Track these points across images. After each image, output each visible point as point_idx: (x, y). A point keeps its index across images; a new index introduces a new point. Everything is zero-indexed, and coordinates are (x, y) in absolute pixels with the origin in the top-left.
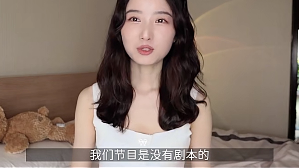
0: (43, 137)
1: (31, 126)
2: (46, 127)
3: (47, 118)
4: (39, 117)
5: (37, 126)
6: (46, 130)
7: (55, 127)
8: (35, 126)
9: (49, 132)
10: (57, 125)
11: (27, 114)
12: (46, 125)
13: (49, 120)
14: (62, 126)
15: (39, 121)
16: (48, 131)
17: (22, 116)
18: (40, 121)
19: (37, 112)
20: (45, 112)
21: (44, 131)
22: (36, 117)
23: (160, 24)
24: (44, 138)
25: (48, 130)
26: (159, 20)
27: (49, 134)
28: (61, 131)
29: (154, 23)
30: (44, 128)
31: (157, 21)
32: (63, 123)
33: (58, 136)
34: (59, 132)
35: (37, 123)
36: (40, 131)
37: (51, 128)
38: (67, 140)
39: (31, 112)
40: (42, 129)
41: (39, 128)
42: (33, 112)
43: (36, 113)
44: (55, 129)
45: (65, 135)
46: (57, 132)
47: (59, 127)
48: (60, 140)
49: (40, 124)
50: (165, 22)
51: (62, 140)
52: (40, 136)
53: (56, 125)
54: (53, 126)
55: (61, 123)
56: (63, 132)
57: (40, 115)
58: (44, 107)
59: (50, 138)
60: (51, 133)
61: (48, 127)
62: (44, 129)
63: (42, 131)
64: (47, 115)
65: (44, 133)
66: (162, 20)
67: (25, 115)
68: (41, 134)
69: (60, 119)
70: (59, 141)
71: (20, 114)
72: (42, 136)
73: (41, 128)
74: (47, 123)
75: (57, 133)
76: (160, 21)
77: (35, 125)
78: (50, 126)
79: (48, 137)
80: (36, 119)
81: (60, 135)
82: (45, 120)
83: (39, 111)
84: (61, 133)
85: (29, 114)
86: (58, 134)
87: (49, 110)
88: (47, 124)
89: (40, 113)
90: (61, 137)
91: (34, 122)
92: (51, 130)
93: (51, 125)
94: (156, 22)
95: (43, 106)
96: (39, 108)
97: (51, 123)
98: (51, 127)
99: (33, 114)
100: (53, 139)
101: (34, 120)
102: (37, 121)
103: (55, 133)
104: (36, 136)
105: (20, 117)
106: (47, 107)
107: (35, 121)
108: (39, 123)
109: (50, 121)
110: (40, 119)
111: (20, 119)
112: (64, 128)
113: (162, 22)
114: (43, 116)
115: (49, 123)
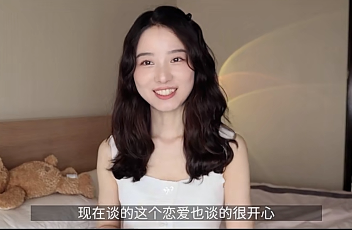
0: (51, 190)
1: (36, 177)
2: (54, 178)
3: (56, 168)
4: (46, 167)
5: (43, 177)
6: (54, 181)
7: (65, 178)
8: (41, 177)
9: (58, 184)
10: (68, 176)
11: (32, 164)
12: (53, 176)
13: (58, 170)
14: (74, 177)
15: (45, 172)
16: (56, 183)
17: (25, 166)
18: (47, 171)
19: (44, 161)
20: (52, 161)
21: (52, 183)
22: (42, 167)
23: (176, 63)
24: (52, 192)
25: (55, 181)
26: (174, 60)
27: (57, 187)
28: (73, 182)
29: (170, 63)
30: (52, 179)
31: (173, 61)
32: (75, 174)
33: (70, 188)
34: (70, 184)
35: (43, 174)
36: (46, 182)
37: (60, 180)
38: (81, 192)
39: (37, 162)
40: (49, 181)
41: (45, 179)
42: (39, 162)
43: (43, 163)
44: (65, 180)
45: (78, 187)
46: (68, 183)
47: (69, 178)
48: (72, 193)
49: (46, 175)
50: (181, 60)
51: (75, 193)
52: (47, 188)
53: (66, 176)
54: (62, 177)
55: (73, 174)
56: (75, 184)
57: (47, 165)
58: (52, 156)
59: (60, 192)
60: (60, 185)
61: (56, 178)
62: (51, 181)
63: (49, 182)
64: (55, 165)
65: (51, 185)
66: (178, 59)
67: (29, 164)
68: (48, 187)
69: (72, 170)
70: (71, 195)
71: (24, 164)
72: (49, 189)
73: (48, 179)
74: (55, 173)
75: (67, 185)
76: (176, 60)
77: (40, 175)
78: (58, 177)
79: (57, 191)
80: (42, 169)
81: (71, 188)
82: (52, 169)
83: (46, 160)
84: (72, 185)
85: (34, 164)
86: (69, 186)
87: (58, 159)
88: (55, 175)
89: (47, 163)
90: (73, 189)
91: (39, 173)
92: (59, 182)
93: (60, 176)
94: (171, 62)
95: (51, 154)
96: (46, 157)
97: (59, 174)
98: (60, 178)
99: (38, 163)
100: (64, 193)
101: (39, 170)
102: (43, 171)
103: (64, 185)
104: (42, 189)
105: (24, 167)
106: (55, 156)
107: (41, 172)
108: (45, 173)
109: (59, 172)
110: (47, 169)
111: (23, 170)
112: (76, 179)
113: (177, 61)
114: (50, 166)
115: (57, 174)
